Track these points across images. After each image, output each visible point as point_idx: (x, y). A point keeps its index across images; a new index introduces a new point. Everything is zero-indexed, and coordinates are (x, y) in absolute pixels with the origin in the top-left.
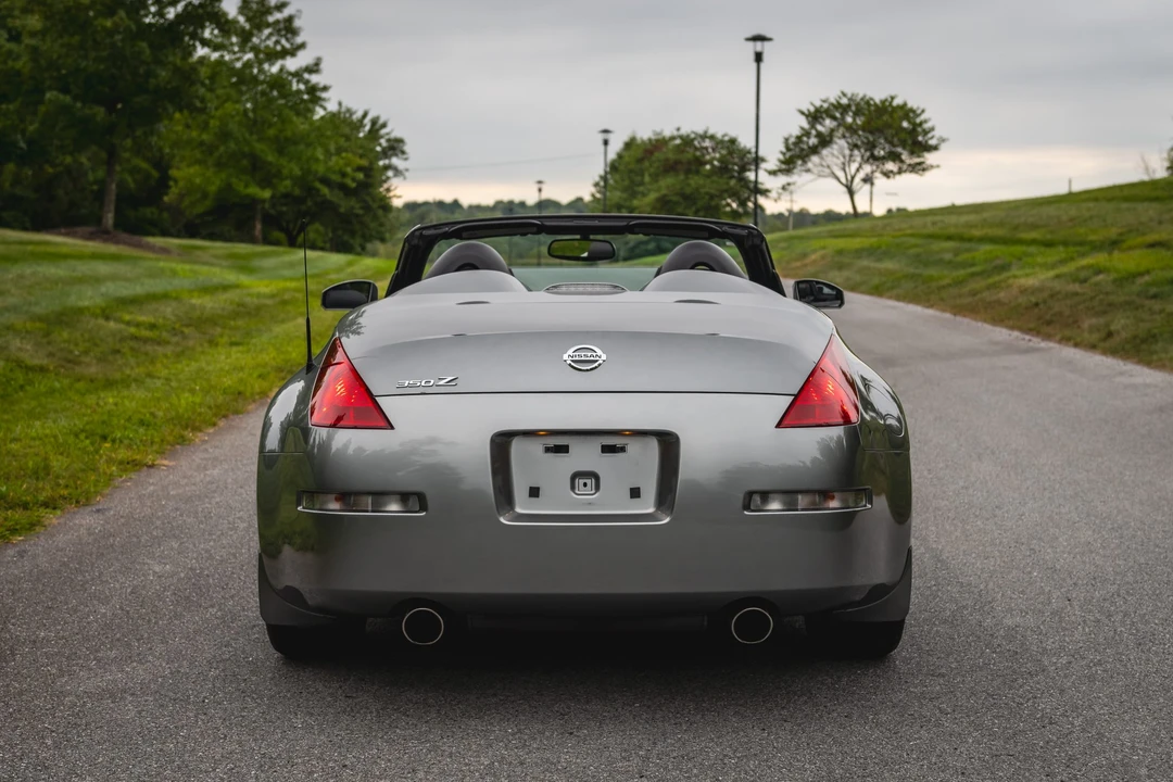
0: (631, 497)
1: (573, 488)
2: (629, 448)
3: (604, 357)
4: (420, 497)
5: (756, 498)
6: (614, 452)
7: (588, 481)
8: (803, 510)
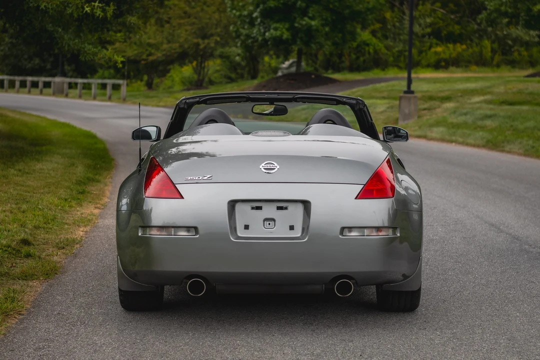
0: (290, 230)
1: (264, 225)
2: (289, 208)
4: (196, 228)
5: (346, 230)
6: (282, 209)
7: (271, 223)
8: (367, 236)
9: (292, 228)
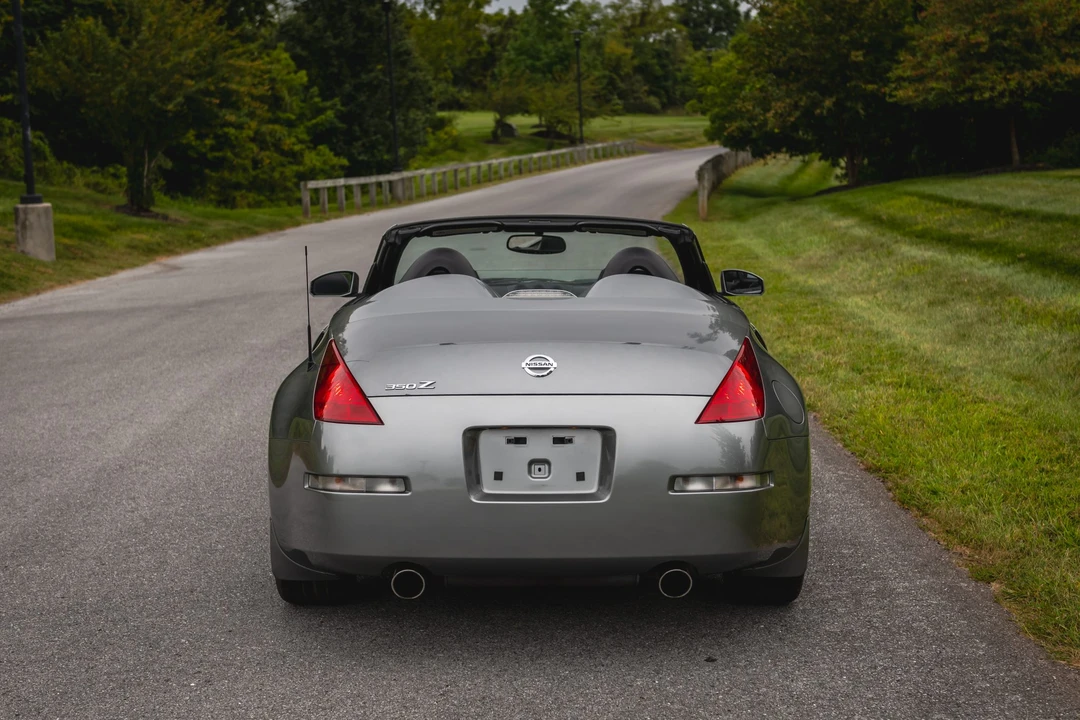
0: (578, 480)
1: (530, 472)
2: (575, 440)
3: (555, 365)
4: (405, 480)
5: (679, 481)
6: (563, 443)
7: (542, 467)
8: (717, 490)
9: (580, 477)
